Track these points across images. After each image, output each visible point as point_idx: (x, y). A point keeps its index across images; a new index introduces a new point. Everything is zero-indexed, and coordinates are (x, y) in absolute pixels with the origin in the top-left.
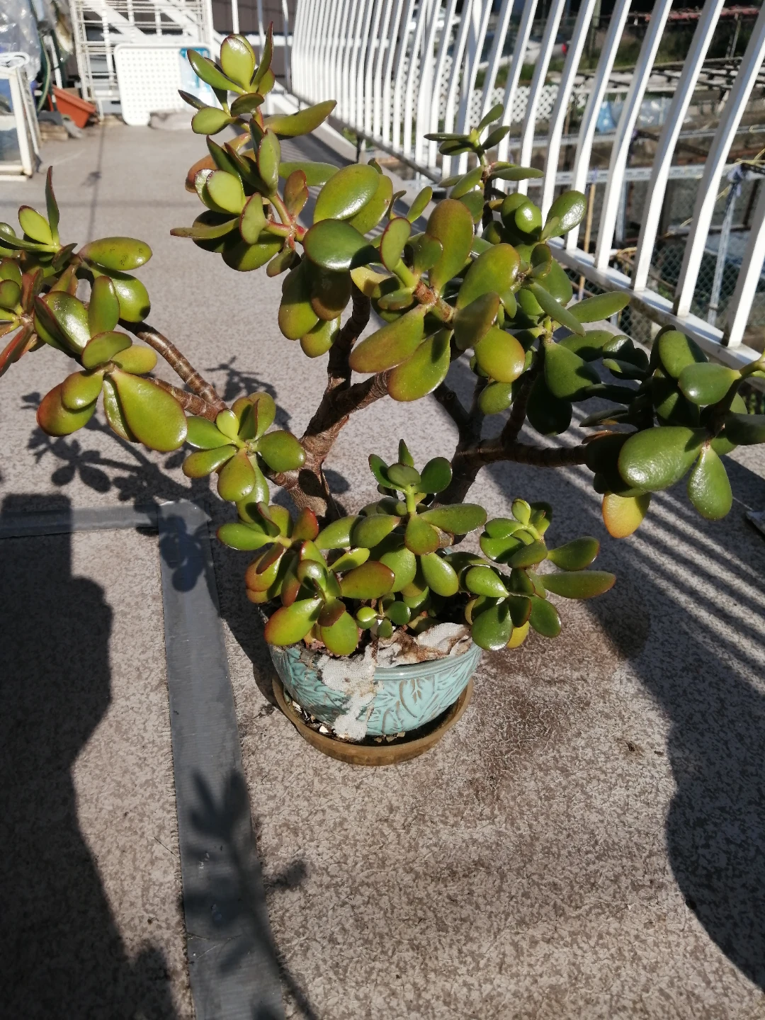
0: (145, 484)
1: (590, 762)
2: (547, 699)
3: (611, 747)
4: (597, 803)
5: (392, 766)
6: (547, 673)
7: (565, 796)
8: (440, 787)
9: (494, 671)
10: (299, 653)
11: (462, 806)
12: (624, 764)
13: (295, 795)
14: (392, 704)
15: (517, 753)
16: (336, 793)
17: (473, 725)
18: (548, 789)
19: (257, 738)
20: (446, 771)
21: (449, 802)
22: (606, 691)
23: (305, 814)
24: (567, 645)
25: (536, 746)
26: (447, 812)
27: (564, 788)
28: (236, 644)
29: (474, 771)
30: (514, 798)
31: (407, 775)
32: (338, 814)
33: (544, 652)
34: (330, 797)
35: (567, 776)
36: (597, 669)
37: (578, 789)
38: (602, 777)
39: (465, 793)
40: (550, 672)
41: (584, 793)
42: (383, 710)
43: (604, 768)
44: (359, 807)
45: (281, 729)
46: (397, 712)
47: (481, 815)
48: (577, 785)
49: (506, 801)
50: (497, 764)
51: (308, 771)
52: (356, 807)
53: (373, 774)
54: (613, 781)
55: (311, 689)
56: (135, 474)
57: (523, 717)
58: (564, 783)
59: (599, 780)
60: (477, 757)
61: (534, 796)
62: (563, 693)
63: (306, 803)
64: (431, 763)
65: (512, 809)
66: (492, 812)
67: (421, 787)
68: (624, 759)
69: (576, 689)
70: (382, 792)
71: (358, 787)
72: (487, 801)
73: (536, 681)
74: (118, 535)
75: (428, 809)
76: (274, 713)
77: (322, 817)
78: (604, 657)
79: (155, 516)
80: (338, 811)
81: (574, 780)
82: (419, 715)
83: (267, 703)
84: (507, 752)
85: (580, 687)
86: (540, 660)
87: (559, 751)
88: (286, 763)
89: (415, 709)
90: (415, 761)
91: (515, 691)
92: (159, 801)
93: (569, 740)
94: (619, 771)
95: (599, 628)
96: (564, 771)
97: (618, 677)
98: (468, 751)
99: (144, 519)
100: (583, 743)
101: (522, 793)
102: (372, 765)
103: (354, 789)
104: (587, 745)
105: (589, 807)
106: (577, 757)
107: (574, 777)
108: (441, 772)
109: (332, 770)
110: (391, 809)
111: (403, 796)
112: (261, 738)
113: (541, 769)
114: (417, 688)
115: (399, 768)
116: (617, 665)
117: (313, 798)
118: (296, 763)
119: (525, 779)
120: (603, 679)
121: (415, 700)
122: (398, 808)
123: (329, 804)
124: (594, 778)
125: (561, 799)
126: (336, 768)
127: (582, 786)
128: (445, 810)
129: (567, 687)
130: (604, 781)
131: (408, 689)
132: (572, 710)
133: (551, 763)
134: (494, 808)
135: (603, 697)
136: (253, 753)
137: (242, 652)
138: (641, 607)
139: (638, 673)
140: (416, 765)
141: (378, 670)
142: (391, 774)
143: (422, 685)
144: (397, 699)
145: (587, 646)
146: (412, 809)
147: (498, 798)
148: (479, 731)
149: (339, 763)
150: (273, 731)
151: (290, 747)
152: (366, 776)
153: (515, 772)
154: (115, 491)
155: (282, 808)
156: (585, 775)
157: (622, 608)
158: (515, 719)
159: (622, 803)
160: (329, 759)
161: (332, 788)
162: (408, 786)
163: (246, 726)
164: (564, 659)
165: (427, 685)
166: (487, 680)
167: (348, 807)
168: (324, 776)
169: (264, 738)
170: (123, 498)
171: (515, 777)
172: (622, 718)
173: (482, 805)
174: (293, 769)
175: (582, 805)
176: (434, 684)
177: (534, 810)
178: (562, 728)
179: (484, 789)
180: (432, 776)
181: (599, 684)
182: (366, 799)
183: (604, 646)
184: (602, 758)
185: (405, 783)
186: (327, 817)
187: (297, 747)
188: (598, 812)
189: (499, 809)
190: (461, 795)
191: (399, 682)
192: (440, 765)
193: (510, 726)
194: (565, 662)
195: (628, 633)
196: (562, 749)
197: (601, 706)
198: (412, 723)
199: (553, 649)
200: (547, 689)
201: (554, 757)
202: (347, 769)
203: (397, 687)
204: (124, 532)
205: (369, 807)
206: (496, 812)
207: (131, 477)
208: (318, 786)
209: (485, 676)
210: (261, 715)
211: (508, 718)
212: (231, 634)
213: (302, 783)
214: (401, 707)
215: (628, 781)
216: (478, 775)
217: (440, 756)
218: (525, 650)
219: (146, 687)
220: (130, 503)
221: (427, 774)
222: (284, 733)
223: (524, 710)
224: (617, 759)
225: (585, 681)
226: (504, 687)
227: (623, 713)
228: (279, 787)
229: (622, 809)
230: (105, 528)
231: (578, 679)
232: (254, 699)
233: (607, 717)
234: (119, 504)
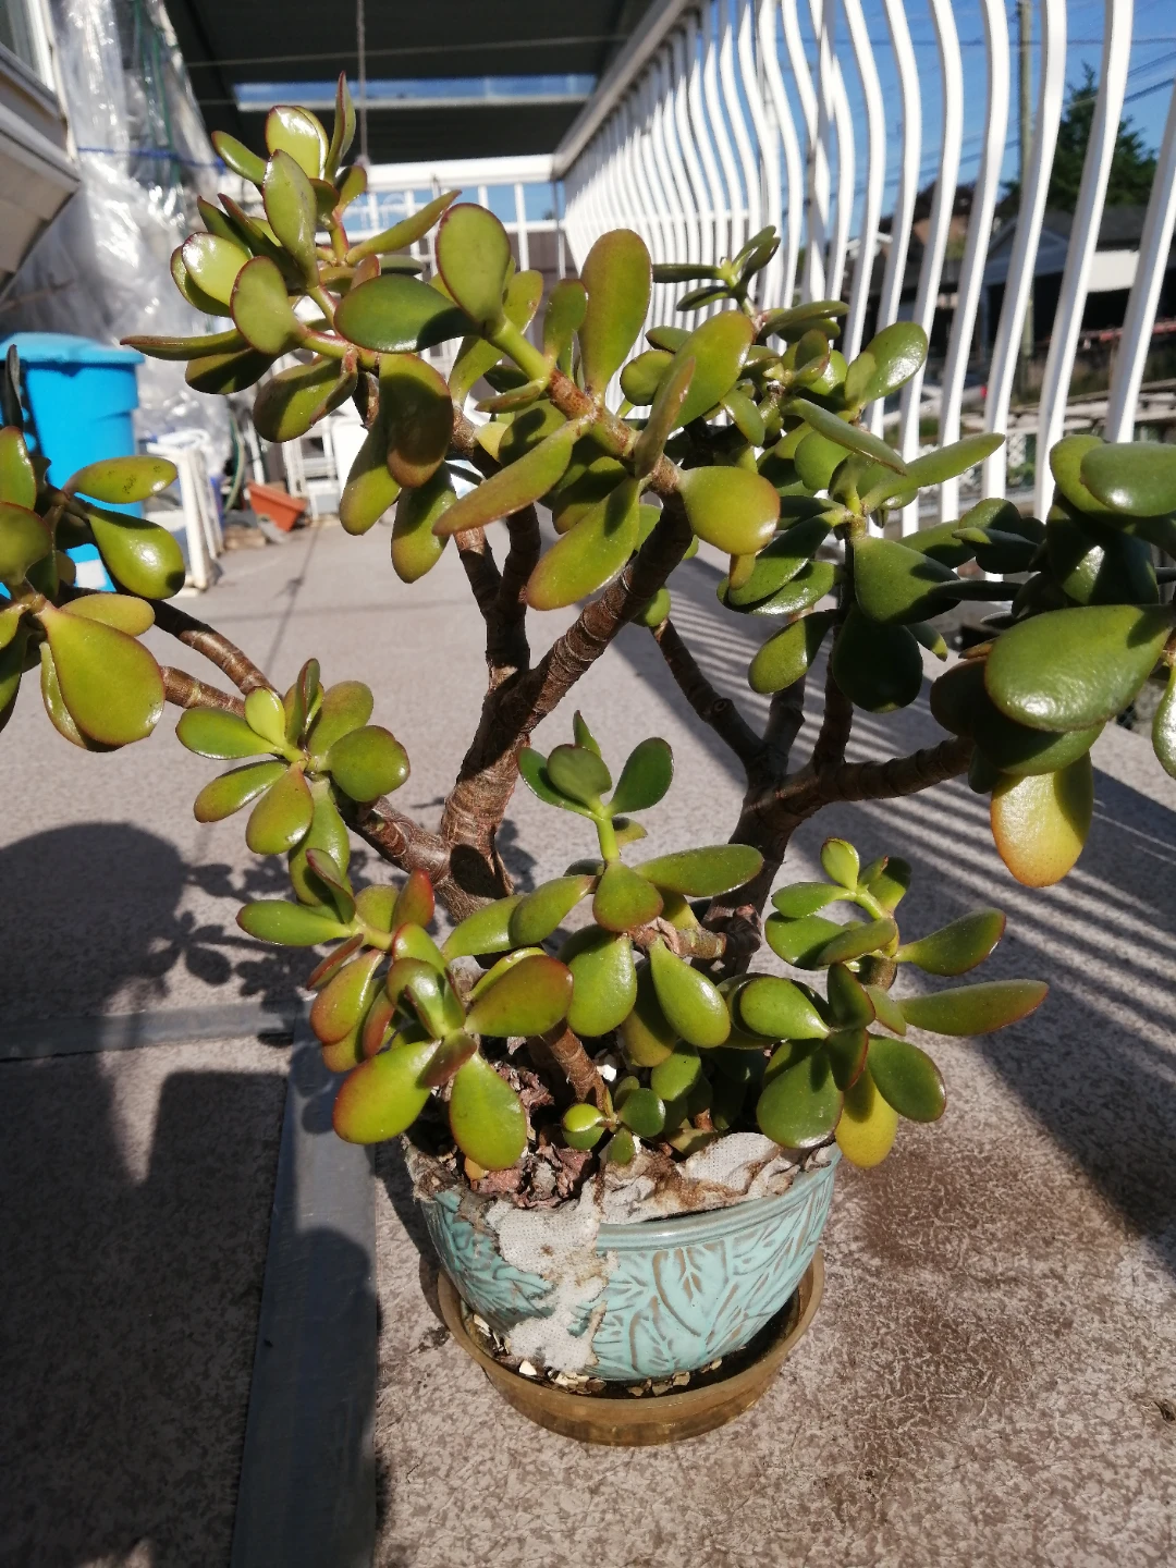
0: (286, 970)
1: (1077, 1443)
2: (983, 1315)
3: (1122, 1412)
4: (1100, 1531)
5: (665, 1448)
6: (982, 1264)
7: (1027, 1516)
8: (761, 1493)
9: (876, 1262)
10: (457, 1199)
11: (807, 1535)
12: (1153, 1447)
13: (468, 1507)
14: (642, 1303)
15: (923, 1422)
16: (548, 1503)
17: (831, 1367)
18: (989, 1499)
19: (410, 1390)
20: (775, 1460)
21: (779, 1525)
22: (1104, 1299)
23: (482, 1546)
24: (1019, 1212)
25: (961, 1408)
26: (775, 1547)
27: (1027, 1498)
28: (396, 1221)
29: (833, 1459)
30: (917, 1519)
31: (695, 1467)
32: (549, 1548)
33: (974, 1227)
34: (537, 1511)
35: (1031, 1472)
36: (1081, 1256)
37: (1056, 1500)
38: (1108, 1475)
39: (814, 1506)
40: (988, 1263)
41: (1069, 1509)
42: (627, 1316)
43: (1111, 1457)
44: (592, 1533)
45: (458, 1372)
46: (655, 1321)
47: (847, 1554)
48: (1054, 1491)
49: (899, 1526)
50: (882, 1446)
51: (498, 1457)
52: (586, 1533)
53: (627, 1464)
54: (1132, 1483)
55: (486, 1276)
56: (273, 956)
57: (935, 1349)
58: (1025, 1487)
59: (1100, 1482)
60: (840, 1430)
61: (959, 1516)
62: (1015, 1303)
63: (487, 1523)
64: (746, 1441)
65: (913, 1542)
66: (871, 1550)
67: (724, 1491)
68: (1153, 1436)
69: (1040, 1295)
70: (642, 1501)
71: (594, 1491)
72: (861, 1524)
73: (959, 1280)
74: (227, 1048)
75: (734, 1539)
76: (448, 1344)
77: (517, 1555)
78: (1095, 1234)
79: (291, 1016)
80: (550, 1541)
81: (1047, 1481)
82: (704, 1327)
83: (436, 1325)
84: (902, 1421)
85: (1049, 1291)
86: (966, 1241)
87: (1010, 1420)
88: (459, 1440)
89: (692, 1316)
90: (712, 1437)
91: (917, 1299)
92: (203, 1514)
93: (1032, 1396)
94: (1145, 1463)
95: (1083, 1180)
96: (1024, 1461)
97: (1127, 1271)
98: (822, 1419)
99: (274, 1022)
100: (1062, 1403)
101: (934, 1507)
102: (627, 1445)
103: (587, 1496)
104: (1071, 1408)
105: (1082, 1540)
106: (1050, 1433)
107: (1045, 1475)
108: (765, 1462)
109: (546, 1456)
110: (659, 1539)
111: (684, 1509)
112: (417, 1390)
113: (975, 1458)
114: (690, 1270)
115: (680, 1451)
116: (1123, 1249)
117: (504, 1513)
118: (478, 1439)
119: (940, 1477)
120: (1097, 1276)
121: (690, 1295)
122: (674, 1535)
123: (534, 1525)
124: (1091, 1476)
125: (1020, 1523)
126: (554, 1450)
127: (1065, 1494)
128: (769, 1542)
129: (1023, 1292)
130: (1114, 1484)
131: (670, 1269)
132: (1035, 1336)
133: (996, 1445)
134: (874, 1539)
135: (1100, 1312)
136: (398, 1421)
137: (403, 1233)
138: (1165, 1141)
139: (1168, 1263)
140: (714, 1446)
141: (605, 1229)
142: (663, 1464)
143: (699, 1260)
144: (652, 1292)
145: (1061, 1212)
146: (703, 1538)
147: (884, 1519)
148: (844, 1379)
149: (560, 1441)
150: (442, 1376)
151: (471, 1409)
152: (613, 1469)
153: (920, 1462)
154: (237, 981)
155: (439, 1534)
156: (1070, 1472)
157: (1126, 1144)
158: (919, 1354)
159: (1156, 1535)
160: (543, 1432)
161: (544, 1492)
162: (697, 1491)
163: (392, 1368)
164: (1015, 1238)
165: (708, 1260)
166: (861, 1279)
167: (570, 1534)
168: (530, 1468)
169: (422, 1391)
170: (246, 991)
171: (919, 1476)
172: (1142, 1352)
173: (850, 1532)
174: (472, 1451)
175: (1068, 1536)
176: (724, 1260)
177: (962, 1545)
178: (1016, 1372)
179: (853, 1501)
180: (746, 1468)
181: (1089, 1284)
182: (609, 1517)
183: (1094, 1213)
184: (1106, 1435)
185: (690, 1484)
186: (528, 1552)
187: (484, 1408)
188: (1103, 1553)
189: (886, 1543)
190: (804, 1510)
191: (652, 1253)
192: (764, 1446)
193: (907, 1368)
194: (1016, 1243)
195: (1140, 1187)
196: (1018, 1414)
197: (1094, 1327)
198: (692, 1350)
199: (993, 1221)
200: (981, 1297)
201: (1002, 1434)
202: (576, 1452)
203: (647, 1265)
204: (237, 1043)
205: (615, 1533)
206: (879, 1549)
207: (266, 960)
208: (515, 1488)
209: (858, 1272)
210: (423, 1348)
211: (903, 1352)
212: (389, 1204)
213: (485, 1481)
214: (662, 1308)
215: (1166, 1485)
216: (841, 1468)
217: (764, 1428)
218: (938, 1222)
219: (223, 1296)
220: (257, 999)
221: (737, 1464)
222: (461, 1382)
223: (936, 1337)
224: (1139, 1437)
225: (1061, 1279)
226: (895, 1292)
227: (1144, 1342)
228: (440, 1488)
229: (1157, 1547)
230: (208, 1037)
231: (1045, 1276)
232: (414, 1317)
233: (1110, 1349)
234: (239, 1000)
